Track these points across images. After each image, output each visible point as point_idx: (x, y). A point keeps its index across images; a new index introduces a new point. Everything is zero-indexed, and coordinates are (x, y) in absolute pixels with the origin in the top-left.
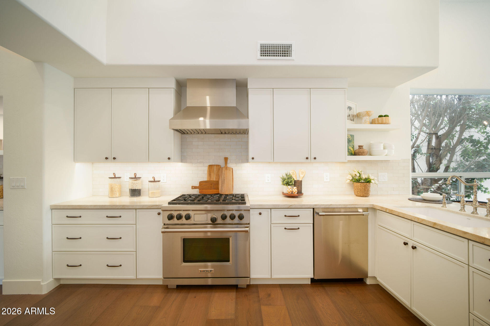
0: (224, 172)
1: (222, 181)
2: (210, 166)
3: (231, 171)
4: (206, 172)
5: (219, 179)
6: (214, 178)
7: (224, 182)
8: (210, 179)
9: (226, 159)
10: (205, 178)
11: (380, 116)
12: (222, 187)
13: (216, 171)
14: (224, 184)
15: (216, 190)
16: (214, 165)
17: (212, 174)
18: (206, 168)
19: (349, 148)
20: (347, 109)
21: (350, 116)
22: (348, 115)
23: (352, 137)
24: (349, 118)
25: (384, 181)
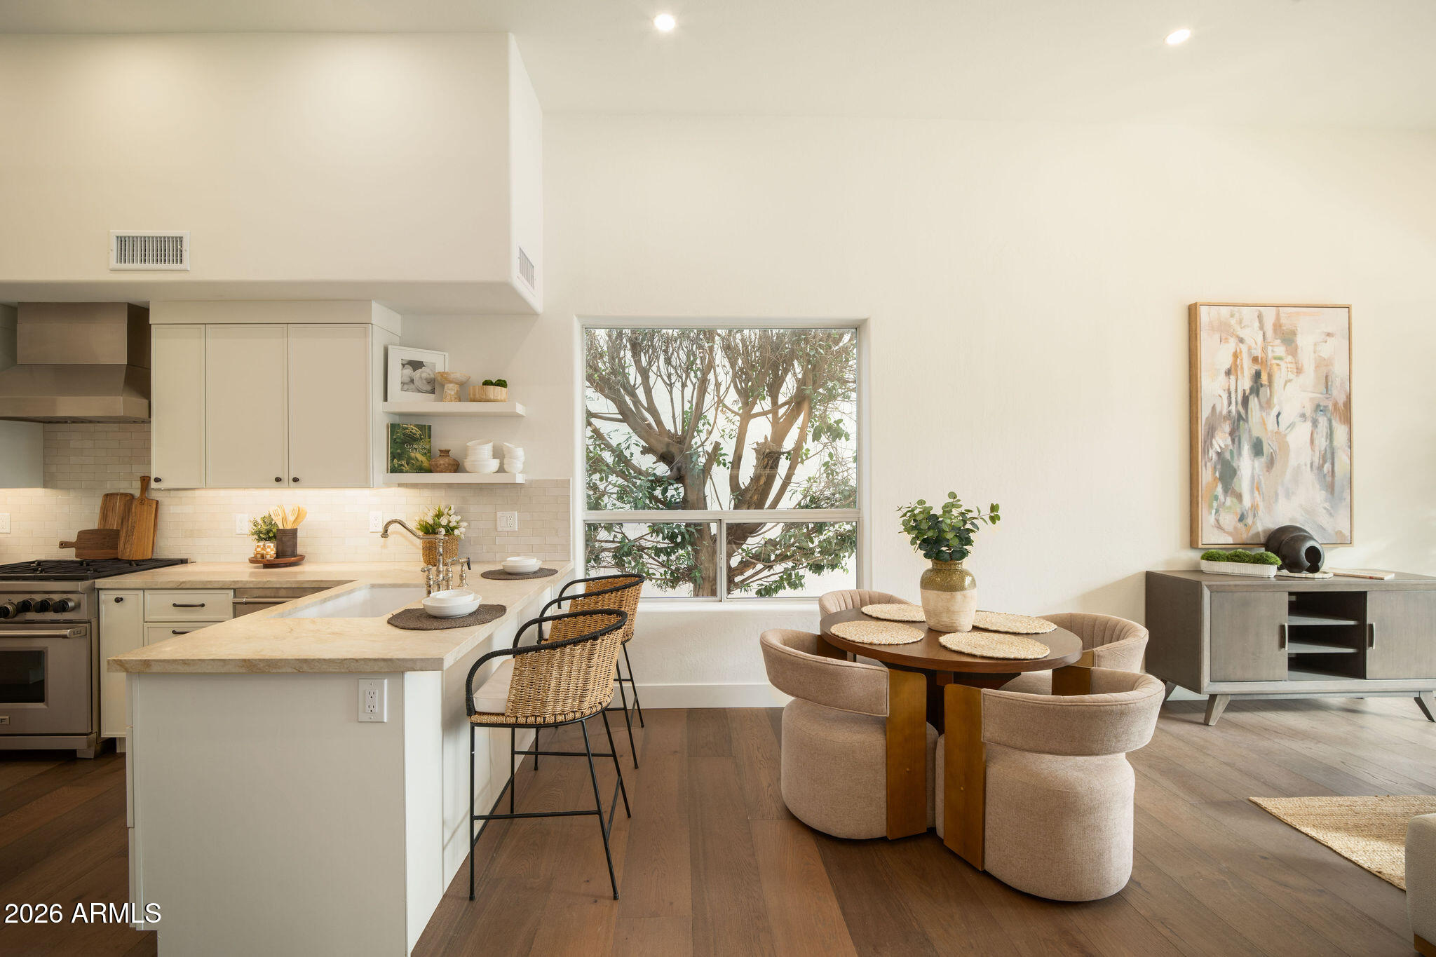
0: (136, 508)
1: (128, 530)
2: (107, 495)
3: (154, 506)
4: (98, 510)
5: (122, 527)
6: (114, 524)
7: (133, 532)
8: (104, 526)
9: (144, 480)
10: (94, 524)
11: (487, 383)
12: (125, 543)
13: (119, 507)
14: (133, 536)
15: (111, 551)
16: (117, 494)
17: (110, 514)
18: (98, 502)
19: (412, 455)
20: (401, 366)
21: (413, 383)
22: (407, 380)
23: (425, 429)
24: (412, 386)
25: (508, 529)
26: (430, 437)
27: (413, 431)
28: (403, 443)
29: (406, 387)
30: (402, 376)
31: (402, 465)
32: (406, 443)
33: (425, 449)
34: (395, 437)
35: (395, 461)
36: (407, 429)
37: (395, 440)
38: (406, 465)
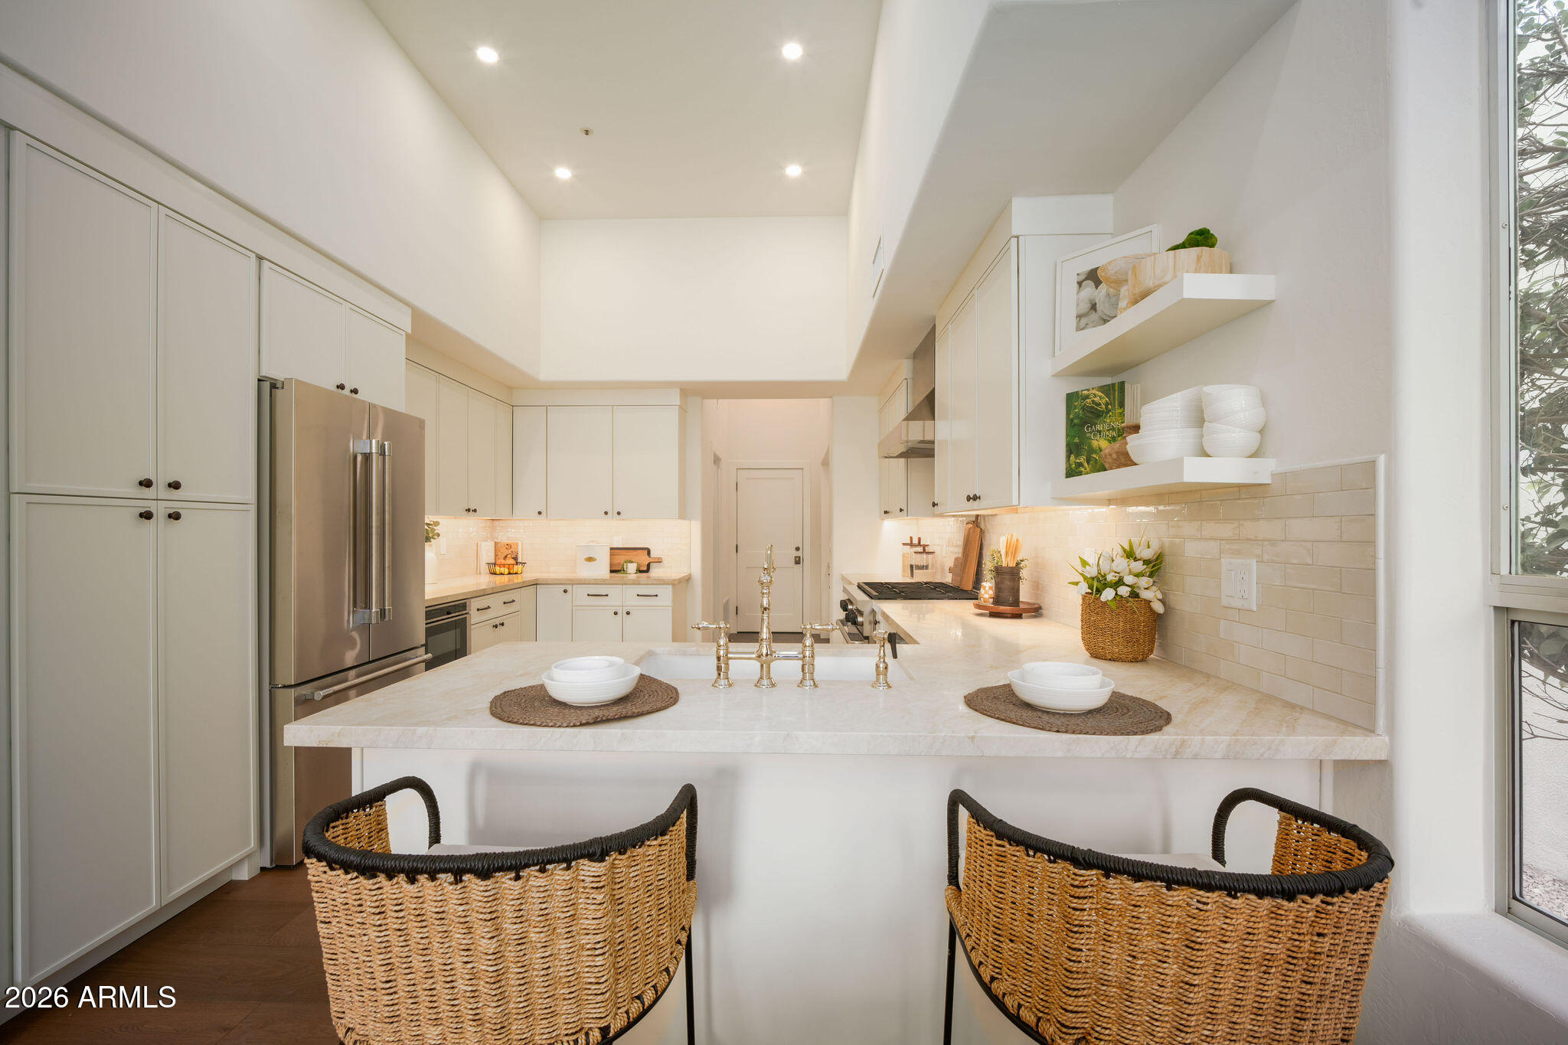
19: (1095, 443)
20: (1076, 286)
21: (1095, 310)
22: (1085, 307)
23: (1114, 390)
24: (1094, 316)
25: (1238, 604)
26: (1122, 405)
27: (1097, 399)
28: (1083, 423)
29: (1084, 321)
30: (1078, 305)
31: (1080, 465)
32: (1086, 423)
33: (1113, 429)
34: (1071, 416)
35: (1072, 457)
36: (1087, 397)
37: (1072, 420)
38: (1086, 464)
